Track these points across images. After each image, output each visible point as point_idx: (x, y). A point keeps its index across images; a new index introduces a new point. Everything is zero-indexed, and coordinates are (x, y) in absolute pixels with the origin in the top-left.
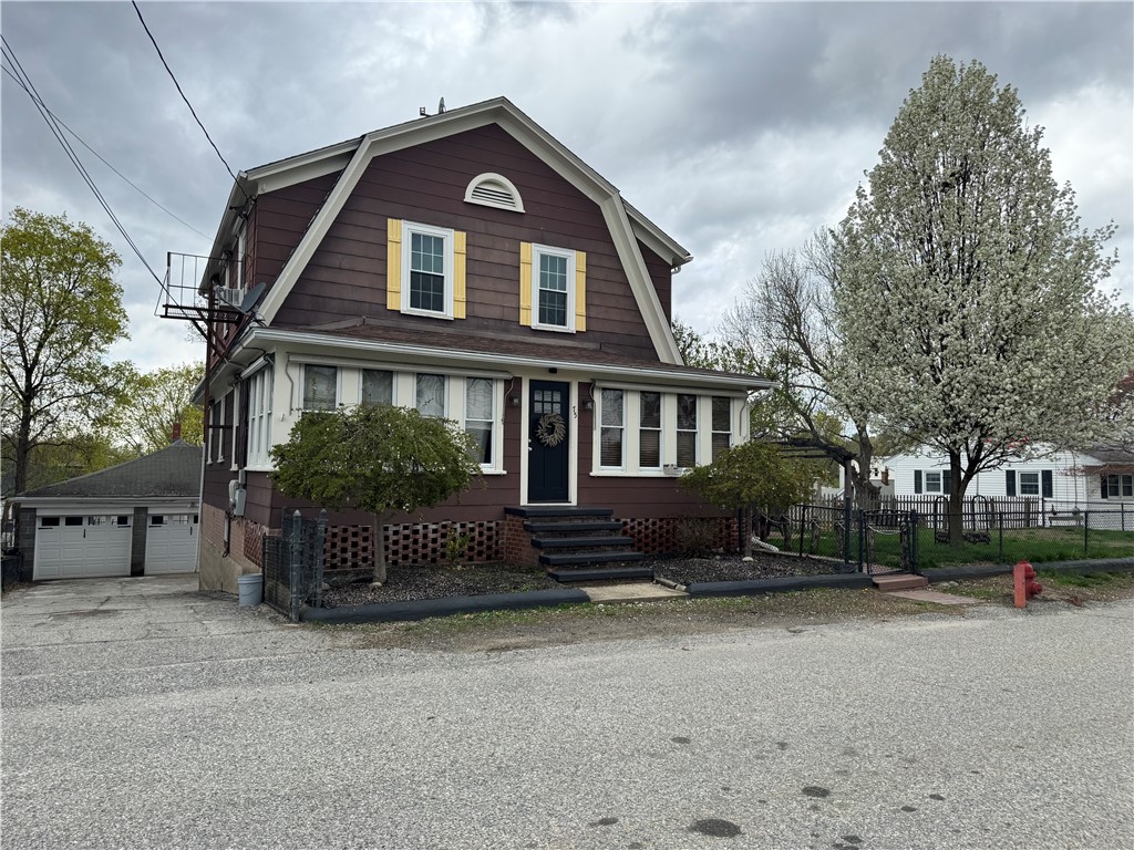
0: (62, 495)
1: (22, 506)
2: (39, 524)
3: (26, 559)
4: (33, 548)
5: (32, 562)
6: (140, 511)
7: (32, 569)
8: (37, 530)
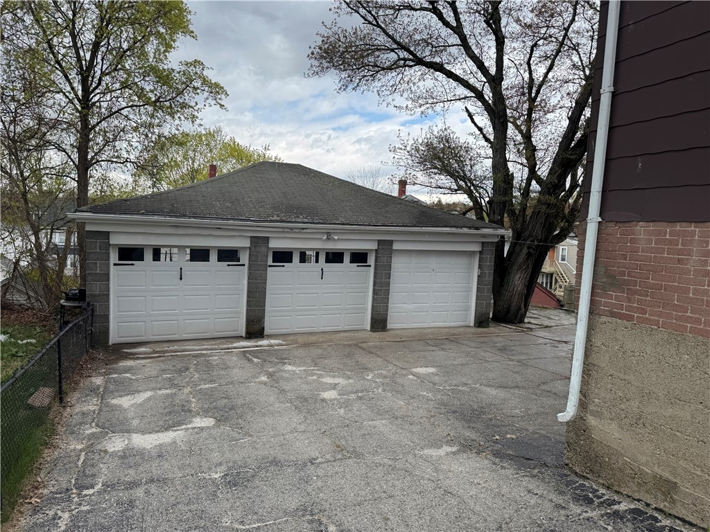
0: (147, 213)
1: (88, 228)
2: (114, 257)
3: (98, 312)
4: (108, 295)
5: (107, 317)
6: (259, 242)
7: (108, 329)
8: (112, 268)
